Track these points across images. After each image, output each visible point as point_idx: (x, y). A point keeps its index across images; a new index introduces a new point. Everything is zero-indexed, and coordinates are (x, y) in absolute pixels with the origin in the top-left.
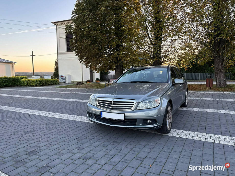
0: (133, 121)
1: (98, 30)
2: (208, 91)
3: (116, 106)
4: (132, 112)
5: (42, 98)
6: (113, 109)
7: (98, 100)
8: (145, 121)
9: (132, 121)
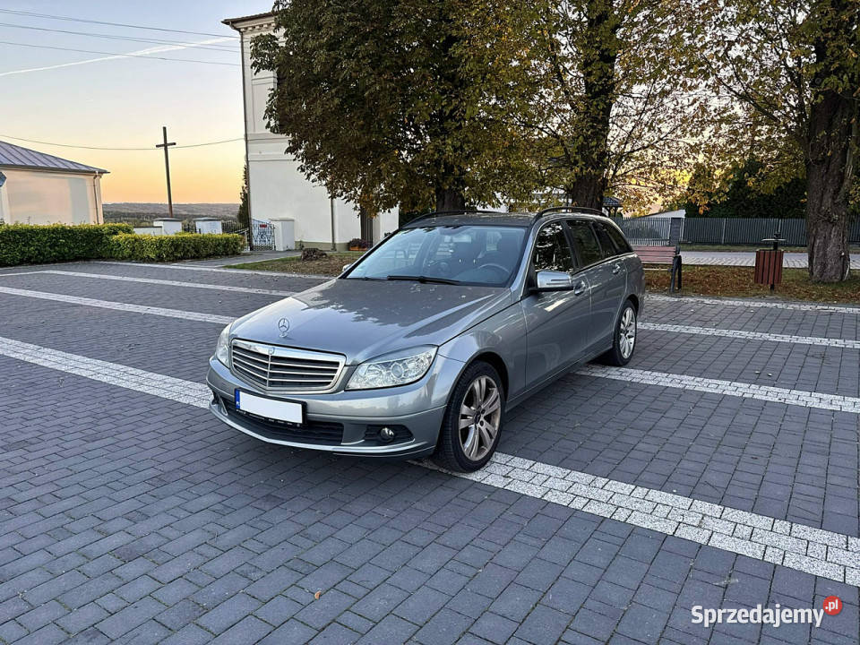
2: (761, 297)
3: (284, 375)
4: (332, 396)
5: (149, 312)
6: (272, 383)
7: (234, 347)
8: (372, 430)
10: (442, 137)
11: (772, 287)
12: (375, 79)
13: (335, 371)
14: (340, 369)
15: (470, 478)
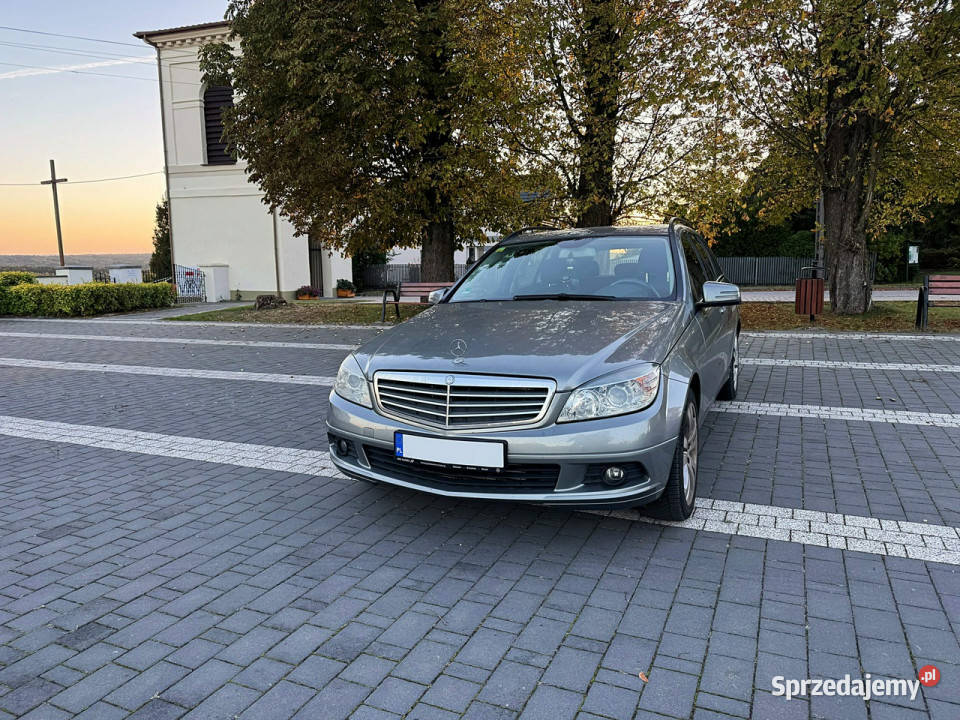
0: (542, 473)
1: (347, 71)
2: (804, 329)
5: (107, 370)
6: (452, 421)
7: (380, 381)
8: (594, 472)
9: (539, 473)
10: (439, 162)
11: (812, 318)
12: (362, 96)
13: (544, 399)
14: (548, 397)
15: (687, 527)
